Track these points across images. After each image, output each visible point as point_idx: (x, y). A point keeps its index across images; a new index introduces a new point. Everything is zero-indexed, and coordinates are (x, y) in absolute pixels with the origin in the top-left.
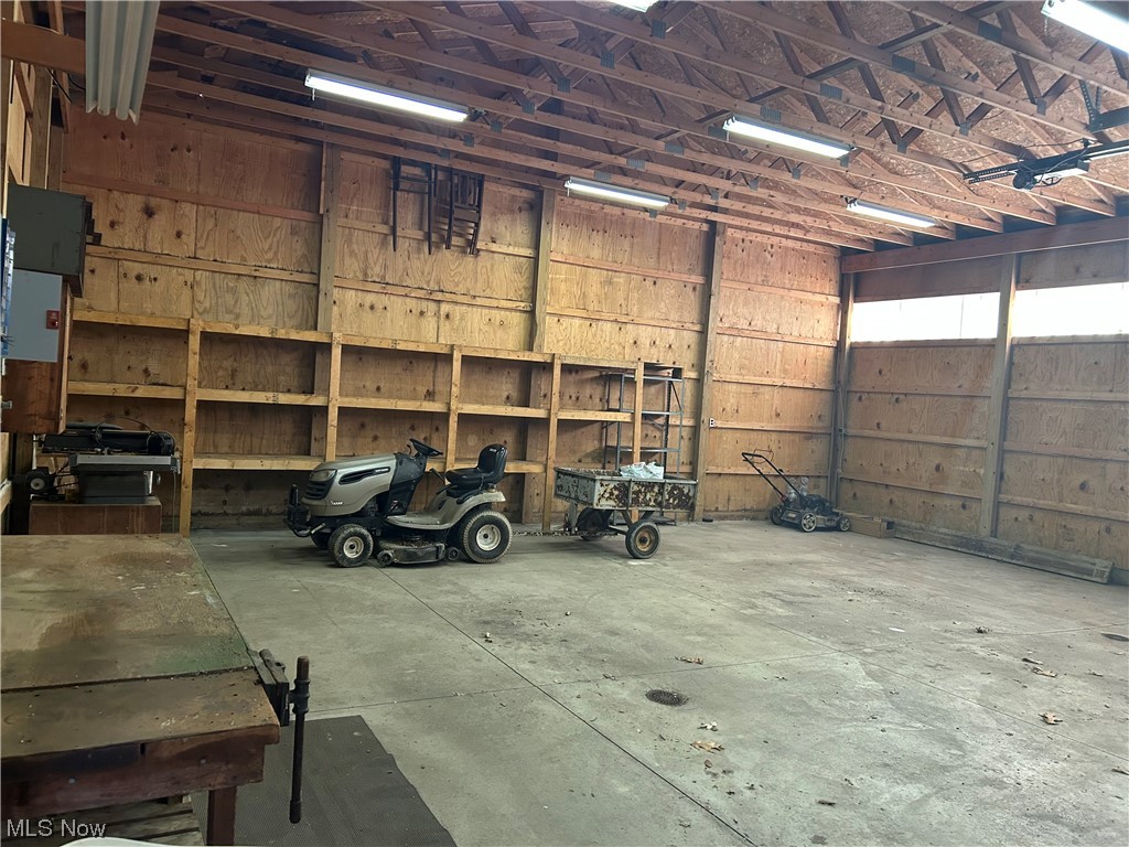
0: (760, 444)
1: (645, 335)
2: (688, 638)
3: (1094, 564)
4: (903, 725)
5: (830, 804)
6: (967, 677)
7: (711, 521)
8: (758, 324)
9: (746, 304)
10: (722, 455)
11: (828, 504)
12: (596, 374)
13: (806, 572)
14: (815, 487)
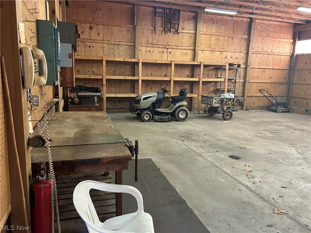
0: (265, 86)
1: (229, 55)
2: (241, 142)
4: (309, 167)
5: (285, 188)
7: (248, 110)
8: (265, 50)
9: (261, 43)
10: (253, 90)
11: (286, 104)
12: (214, 67)
13: (278, 124)
14: (282, 99)
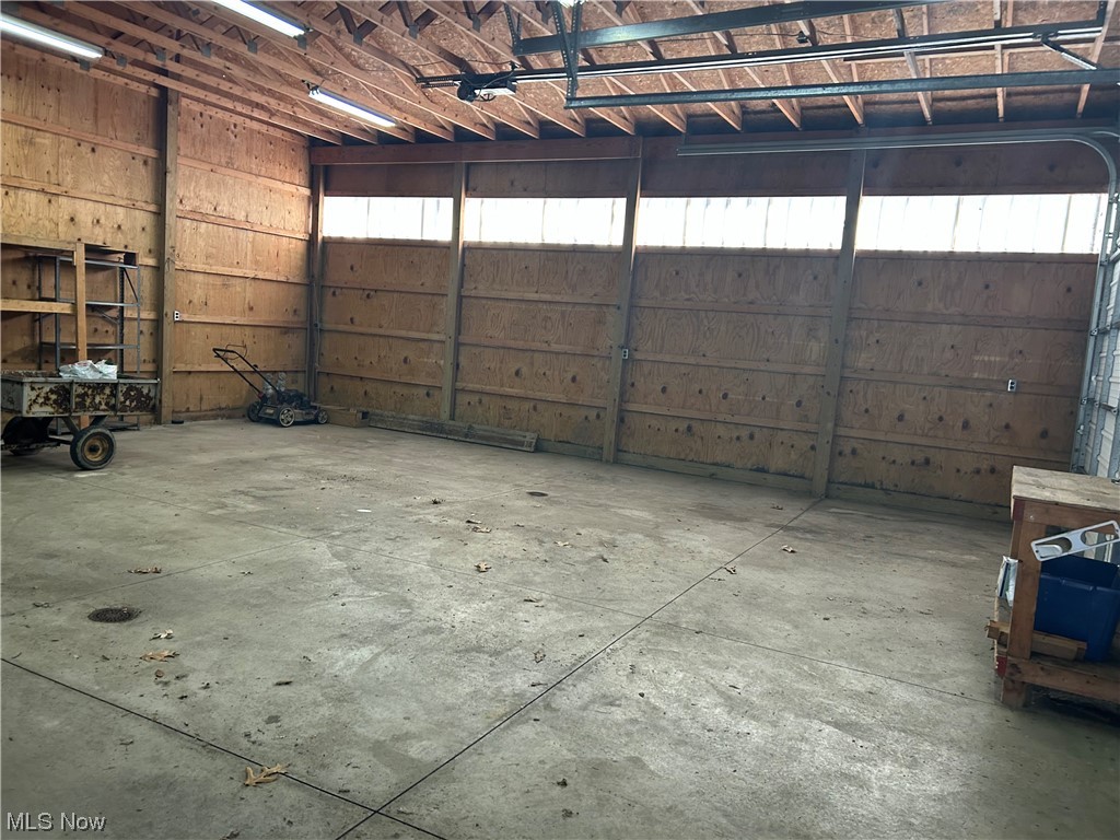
0: (234, 339)
1: (85, 212)
2: (144, 548)
3: (525, 437)
4: (362, 596)
5: (287, 683)
6: (420, 544)
7: (182, 422)
8: (224, 209)
9: (209, 186)
10: (191, 353)
11: (305, 398)
12: (20, 255)
13: (280, 465)
14: (293, 382)
